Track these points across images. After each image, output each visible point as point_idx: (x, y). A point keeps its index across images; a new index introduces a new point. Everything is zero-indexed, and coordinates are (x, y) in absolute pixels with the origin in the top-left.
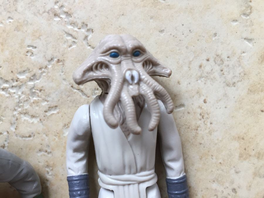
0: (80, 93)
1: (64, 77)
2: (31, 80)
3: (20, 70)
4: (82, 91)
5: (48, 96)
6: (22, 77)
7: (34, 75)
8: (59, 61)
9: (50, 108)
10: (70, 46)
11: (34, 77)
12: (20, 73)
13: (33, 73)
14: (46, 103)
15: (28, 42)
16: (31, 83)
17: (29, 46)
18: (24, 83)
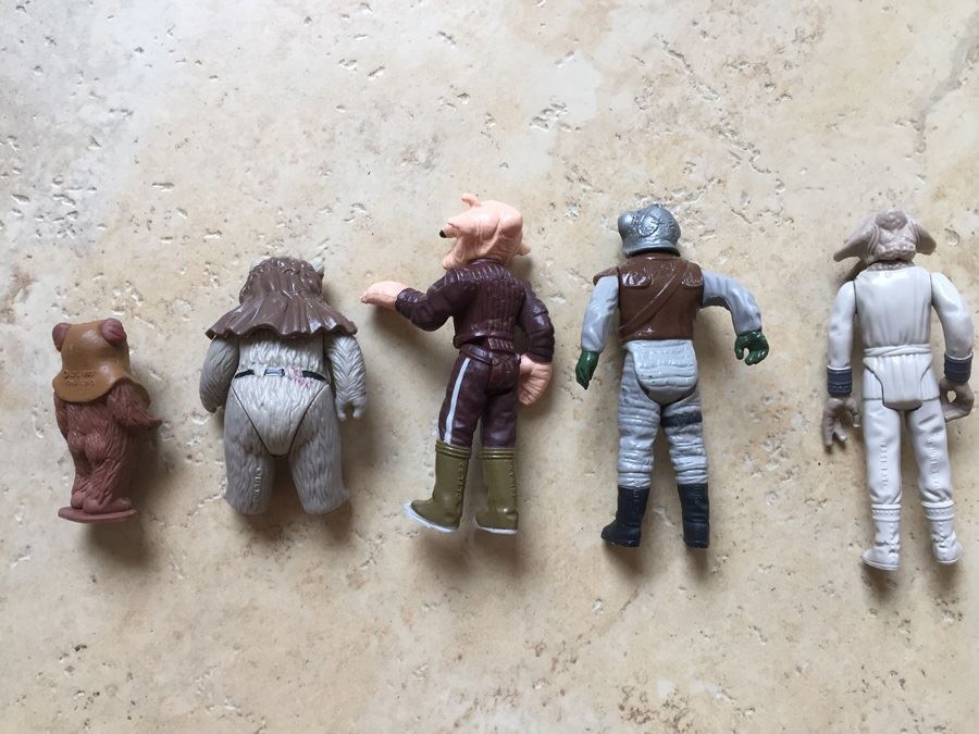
0: (742, 219)
1: (724, 198)
2: (687, 199)
3: (675, 188)
4: (743, 216)
5: (706, 218)
6: (676, 196)
7: (691, 195)
8: (719, 181)
9: (706, 232)
10: (734, 167)
11: (690, 197)
12: (674, 191)
13: (689, 193)
14: (701, 226)
15: (687, 158)
16: (686, 204)
17: (688, 163)
18: (679, 202)
